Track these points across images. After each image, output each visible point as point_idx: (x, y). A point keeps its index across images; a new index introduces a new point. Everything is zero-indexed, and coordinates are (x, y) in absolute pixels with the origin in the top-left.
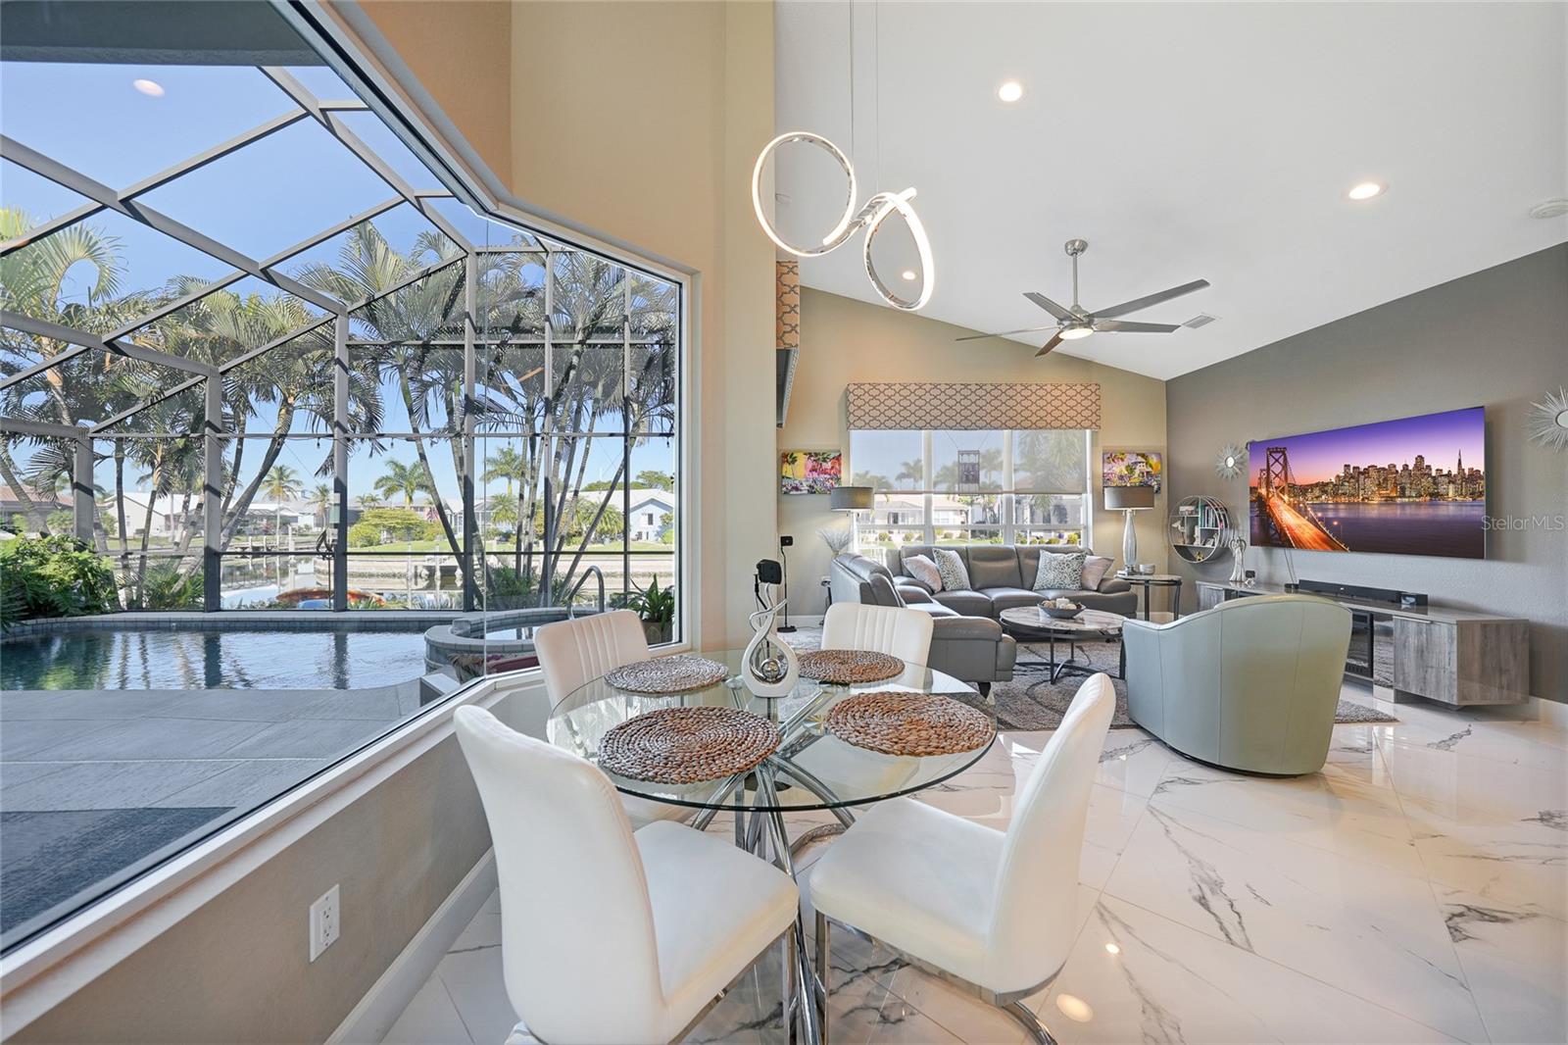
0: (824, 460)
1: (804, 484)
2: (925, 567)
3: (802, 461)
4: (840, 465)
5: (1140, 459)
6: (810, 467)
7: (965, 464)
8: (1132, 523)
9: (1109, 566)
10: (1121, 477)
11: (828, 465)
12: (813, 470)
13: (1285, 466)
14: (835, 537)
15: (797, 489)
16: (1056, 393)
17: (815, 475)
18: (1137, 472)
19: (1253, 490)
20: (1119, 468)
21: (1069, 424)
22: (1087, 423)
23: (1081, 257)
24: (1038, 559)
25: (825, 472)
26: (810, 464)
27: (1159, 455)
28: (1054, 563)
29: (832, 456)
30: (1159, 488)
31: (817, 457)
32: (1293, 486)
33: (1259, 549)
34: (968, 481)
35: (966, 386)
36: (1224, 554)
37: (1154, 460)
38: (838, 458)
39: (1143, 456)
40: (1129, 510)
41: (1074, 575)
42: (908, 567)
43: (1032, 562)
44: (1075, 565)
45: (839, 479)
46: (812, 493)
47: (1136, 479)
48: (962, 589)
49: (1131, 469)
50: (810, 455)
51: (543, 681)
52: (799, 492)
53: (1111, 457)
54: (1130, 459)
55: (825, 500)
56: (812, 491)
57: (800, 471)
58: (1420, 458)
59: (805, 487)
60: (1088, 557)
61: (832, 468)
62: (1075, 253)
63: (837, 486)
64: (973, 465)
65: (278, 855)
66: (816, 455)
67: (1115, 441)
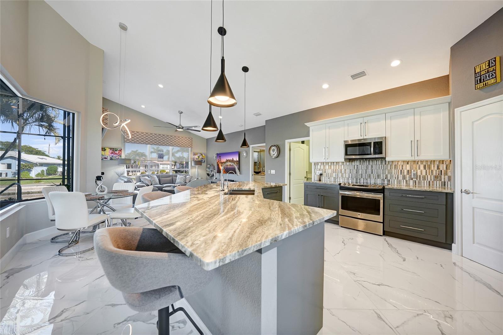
0: (116, 151)
1: (109, 157)
2: (146, 179)
3: (108, 151)
4: (121, 152)
5: (201, 155)
6: (111, 152)
7: (160, 154)
8: (198, 169)
9: (192, 178)
10: (197, 159)
11: (117, 152)
12: (112, 153)
13: (221, 159)
14: (119, 172)
15: (106, 158)
16: (182, 139)
17: (113, 155)
18: (200, 158)
19: (217, 163)
20: (196, 157)
21: (185, 146)
22: (189, 146)
23: (181, 114)
24: (177, 177)
25: (116, 154)
26: (111, 151)
27: (205, 154)
28: (180, 178)
29: (119, 149)
30: (205, 162)
31: (113, 150)
32: (221, 162)
33: (218, 173)
34: (160, 158)
35: (160, 135)
36: (213, 175)
37: (204, 155)
38: (121, 150)
39: (201, 154)
40: (197, 166)
41: (184, 180)
42: (142, 180)
43: (175, 178)
44: (184, 178)
45: (121, 156)
46: (111, 160)
47: (200, 159)
48: (157, 184)
49: (199, 157)
50: (111, 149)
51: (46, 201)
52: (107, 159)
53: (195, 154)
54: (199, 155)
55: (116, 162)
56: (111, 159)
57: (108, 153)
58: (233, 159)
59: (109, 158)
60: (187, 176)
61: (119, 153)
62: (180, 113)
63: (120, 158)
64: (162, 154)
65: (4, 219)
66: (113, 149)
67: (196, 151)
